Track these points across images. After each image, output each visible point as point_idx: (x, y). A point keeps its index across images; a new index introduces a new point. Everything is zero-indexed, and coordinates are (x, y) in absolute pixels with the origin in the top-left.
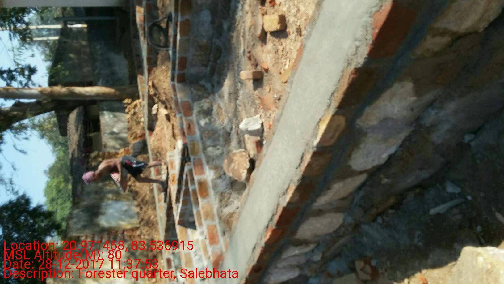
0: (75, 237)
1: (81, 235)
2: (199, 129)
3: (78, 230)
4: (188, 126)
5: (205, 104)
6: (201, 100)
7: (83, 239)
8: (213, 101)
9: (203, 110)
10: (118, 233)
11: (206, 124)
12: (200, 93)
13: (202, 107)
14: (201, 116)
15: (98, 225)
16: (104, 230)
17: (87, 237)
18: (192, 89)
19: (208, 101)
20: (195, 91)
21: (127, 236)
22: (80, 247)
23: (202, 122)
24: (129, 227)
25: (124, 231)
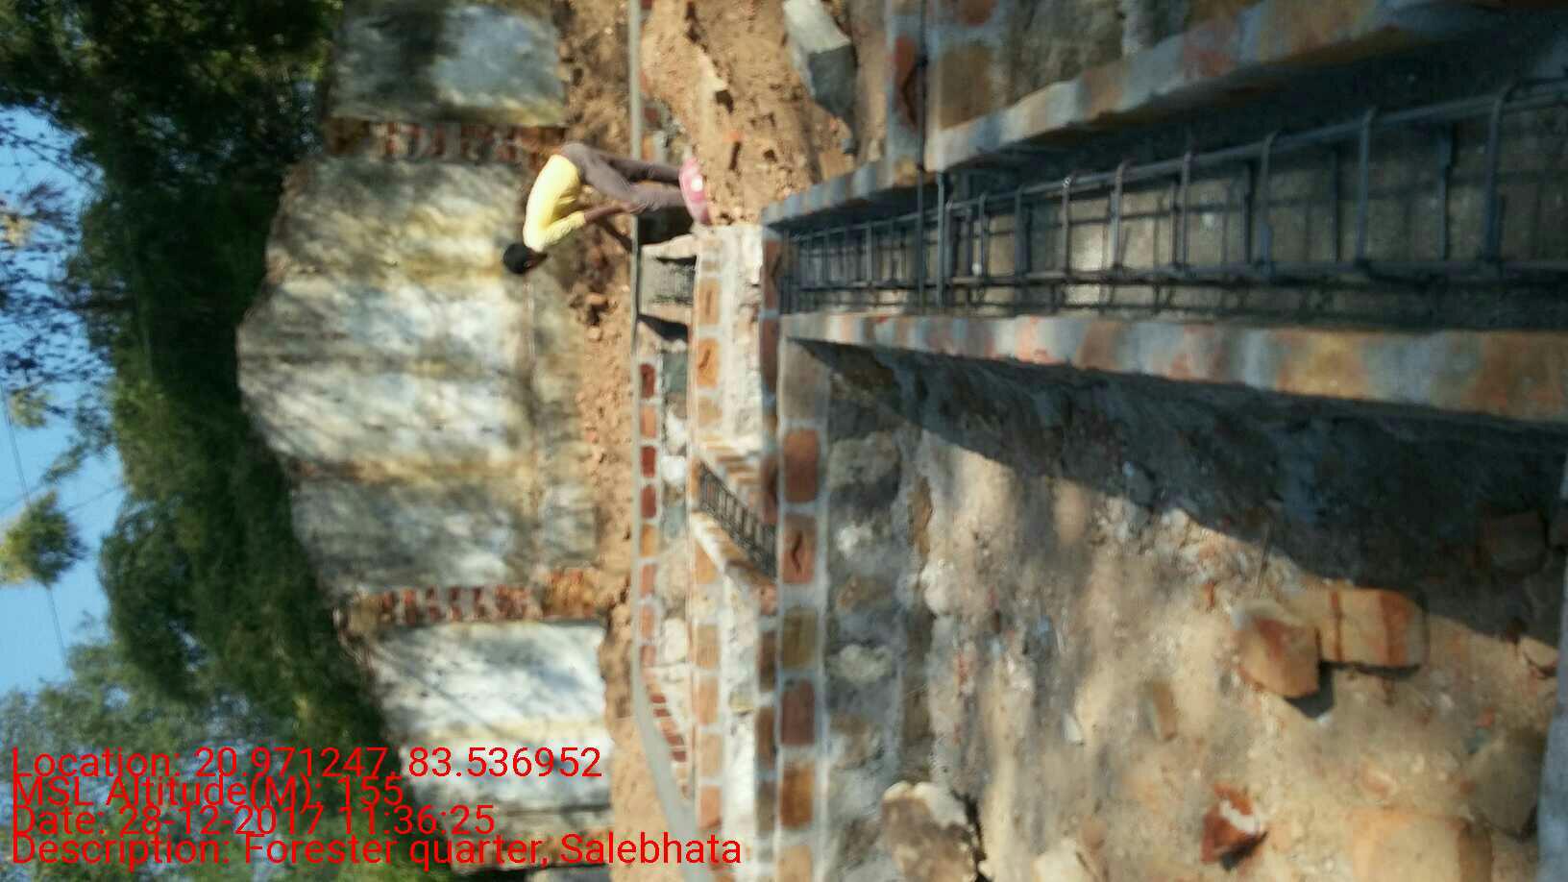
0: (355, 121)
1: (374, 118)
2: (831, 568)
3: (362, 97)
4: (791, 545)
5: (872, 453)
6: (863, 436)
7: (381, 132)
8: (905, 457)
9: (860, 483)
10: (496, 135)
11: (861, 544)
12: (867, 397)
13: (860, 470)
14: (850, 509)
15: (428, 92)
16: (449, 115)
17: (392, 130)
18: (839, 377)
19: (887, 444)
20: (847, 388)
21: (524, 152)
22: (372, 158)
23: (848, 538)
24: (533, 122)
25: (513, 132)
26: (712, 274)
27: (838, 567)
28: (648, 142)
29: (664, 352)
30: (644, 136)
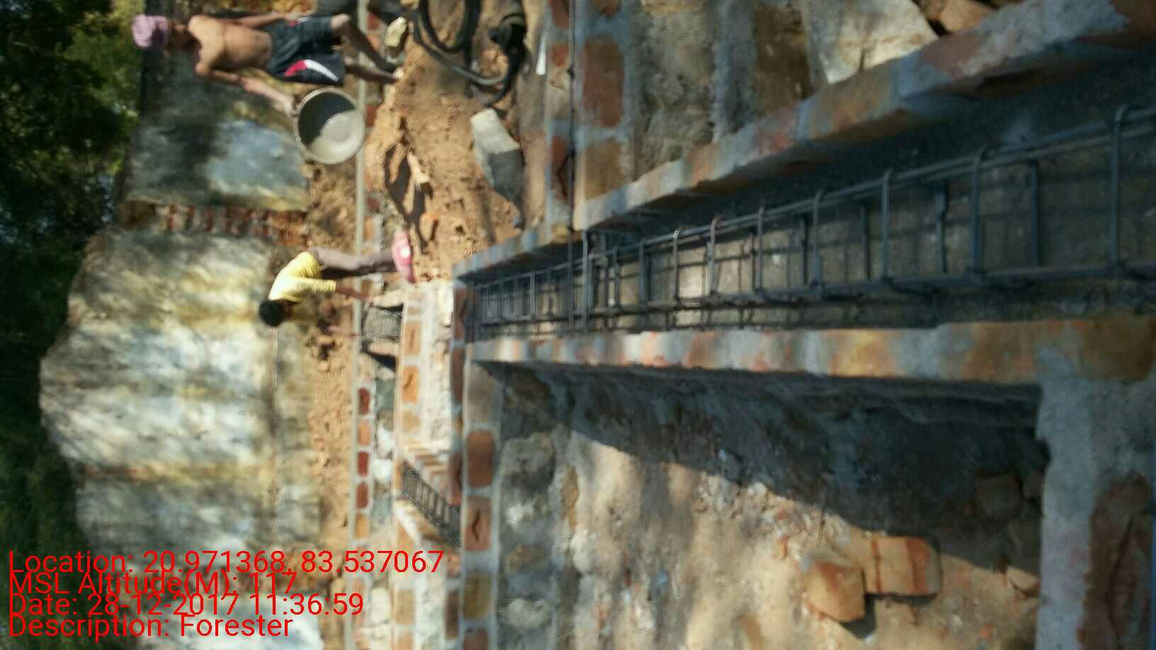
0: (143, 203)
1: (160, 202)
2: (502, 538)
3: (151, 185)
4: (472, 520)
5: (536, 448)
6: (527, 436)
7: (164, 212)
8: (559, 451)
9: (524, 472)
10: (254, 215)
11: (525, 519)
12: (530, 407)
13: (525, 462)
14: (517, 492)
15: (202, 183)
16: (217, 201)
17: (173, 210)
18: (510, 391)
19: (546, 442)
20: (515, 399)
21: (274, 229)
22: (156, 230)
23: (516, 514)
24: (282, 207)
25: (267, 213)
26: (415, 318)
27: (507, 535)
28: (368, 223)
29: (377, 379)
30: (366, 218)
